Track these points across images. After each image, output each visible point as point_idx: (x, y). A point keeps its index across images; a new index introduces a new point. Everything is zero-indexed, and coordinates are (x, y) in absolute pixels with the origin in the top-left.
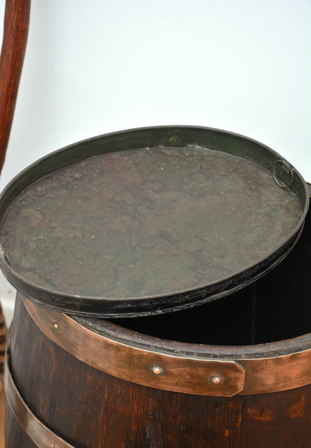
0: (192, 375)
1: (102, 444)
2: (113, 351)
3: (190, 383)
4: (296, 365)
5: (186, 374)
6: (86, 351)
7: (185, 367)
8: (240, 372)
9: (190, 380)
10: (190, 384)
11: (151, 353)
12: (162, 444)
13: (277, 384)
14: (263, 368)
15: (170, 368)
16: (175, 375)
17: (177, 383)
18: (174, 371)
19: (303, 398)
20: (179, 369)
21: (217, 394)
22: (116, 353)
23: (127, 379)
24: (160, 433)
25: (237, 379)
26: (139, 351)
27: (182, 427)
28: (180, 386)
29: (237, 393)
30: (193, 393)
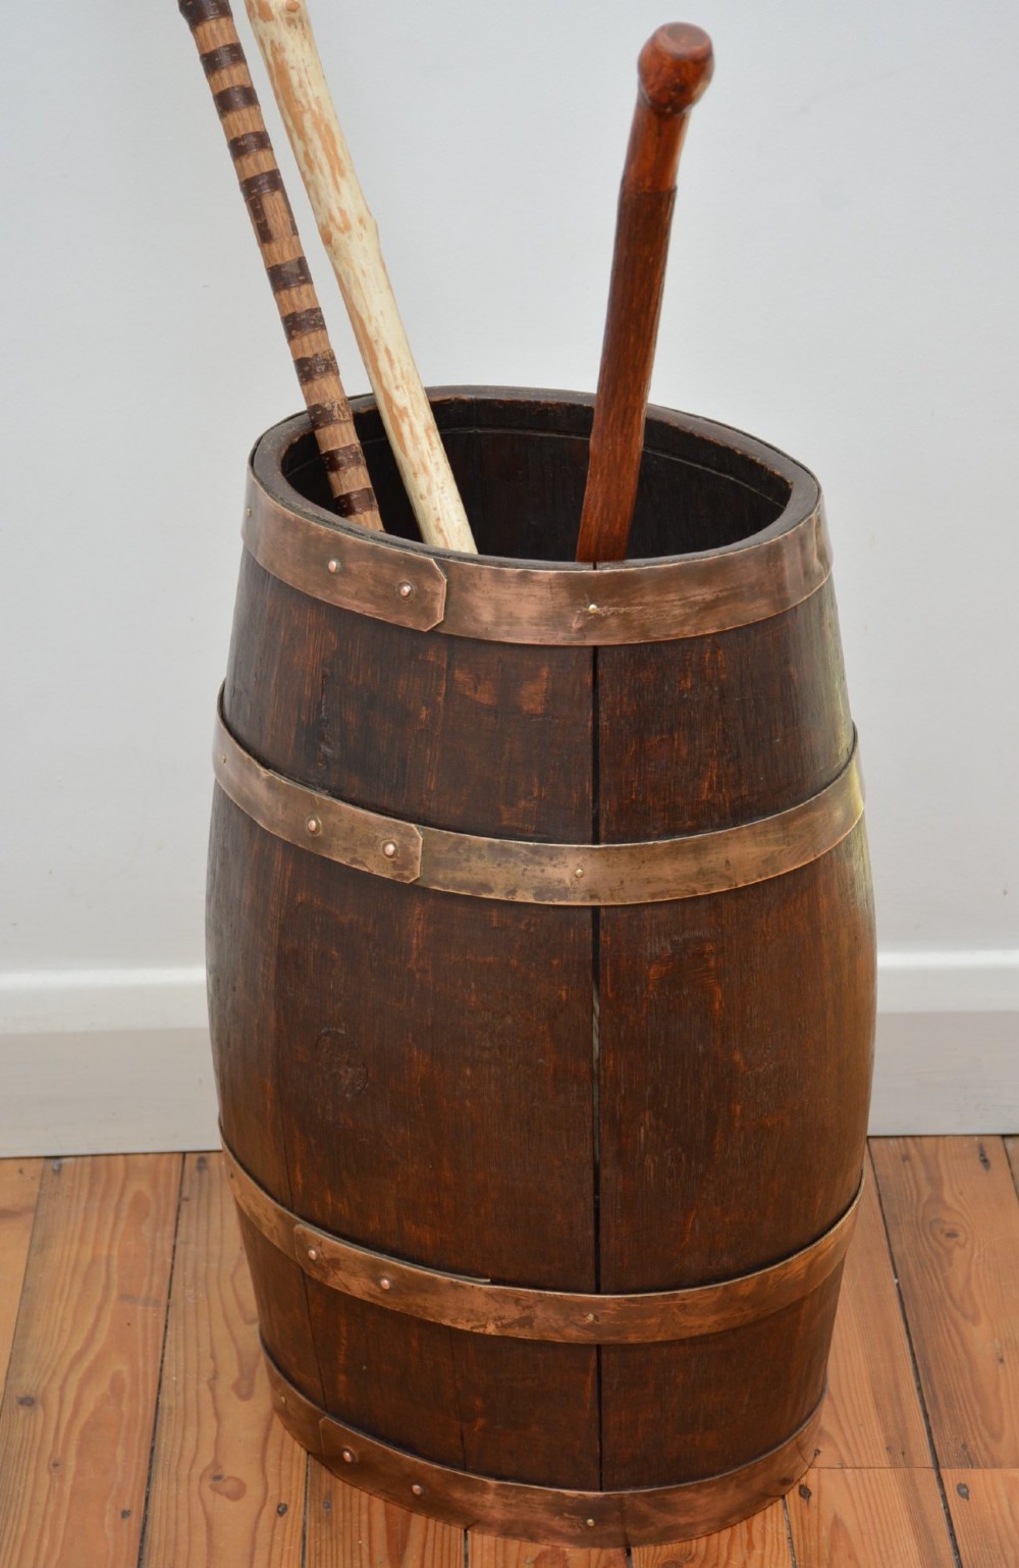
3: (374, 593)
4: (530, 596)
8: (439, 580)
9: (373, 588)
13: (497, 624)
19: (545, 674)
25: (434, 594)
29: (434, 625)
30: (377, 614)
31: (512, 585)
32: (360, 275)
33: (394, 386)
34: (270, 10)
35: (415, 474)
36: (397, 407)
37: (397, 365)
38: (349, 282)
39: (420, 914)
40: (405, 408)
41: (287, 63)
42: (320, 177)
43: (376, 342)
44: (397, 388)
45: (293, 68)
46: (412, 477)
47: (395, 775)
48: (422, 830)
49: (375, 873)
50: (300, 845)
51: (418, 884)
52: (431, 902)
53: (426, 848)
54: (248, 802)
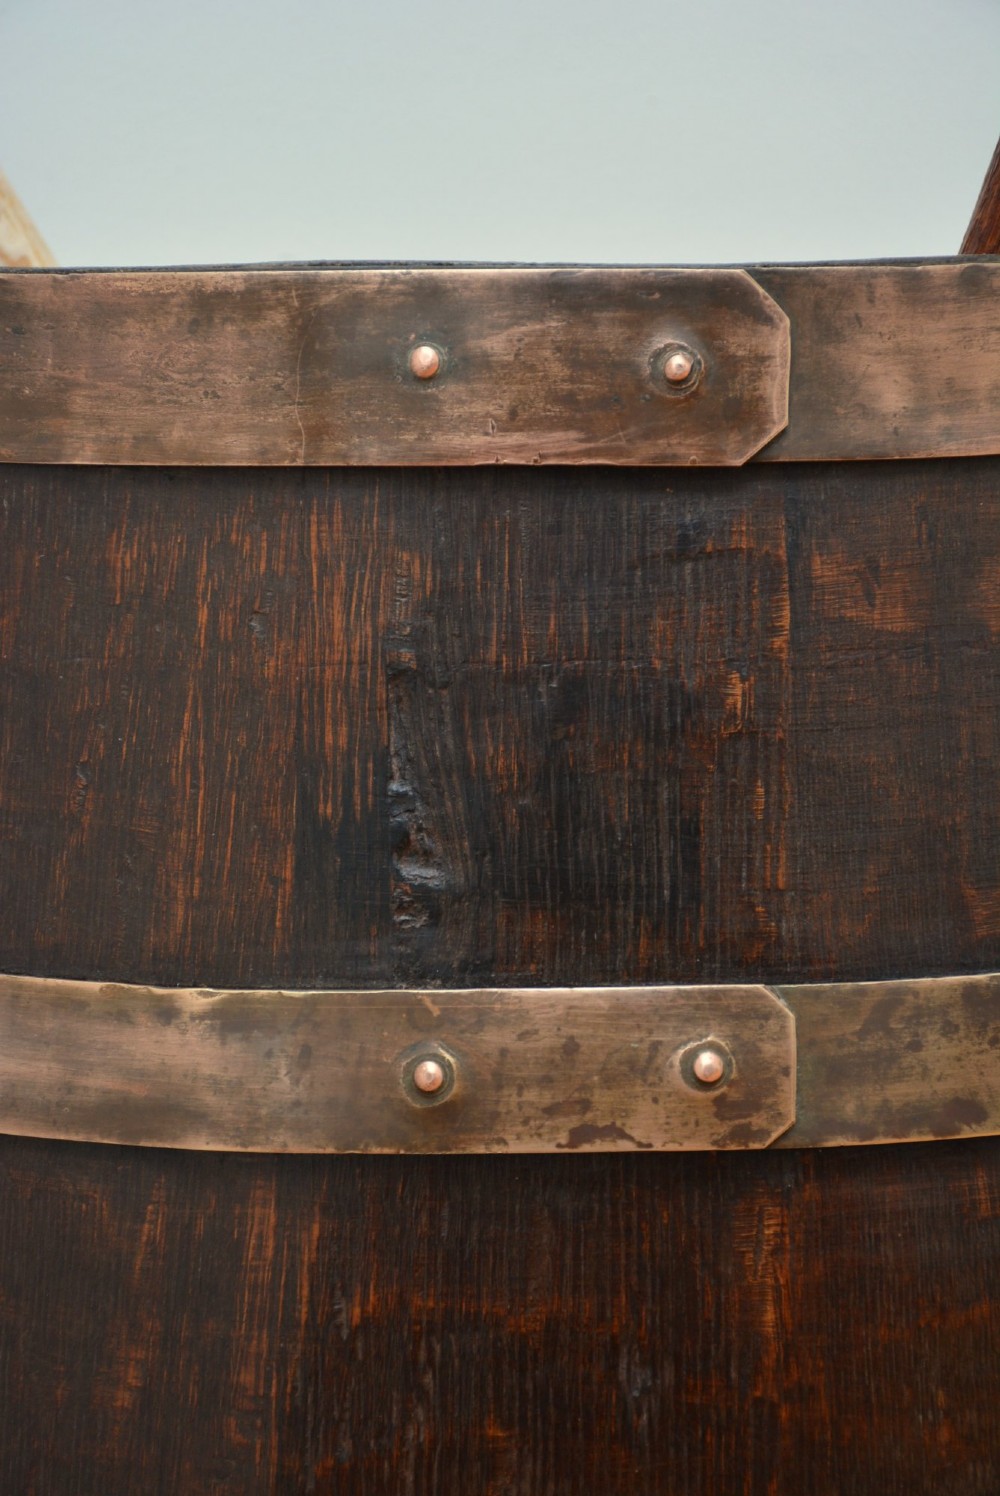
0: (575, 357)
1: (188, 901)
2: (229, 328)
3: (569, 399)
4: (988, 330)
5: (547, 353)
6: (108, 398)
7: (541, 320)
8: (768, 320)
9: (566, 386)
12: (460, 804)
13: (917, 414)
14: (858, 318)
15: (481, 336)
16: (504, 365)
17: (513, 414)
18: (496, 344)
20: (518, 330)
21: (682, 451)
22: (244, 334)
23: (295, 456)
24: (450, 743)
25: (762, 360)
26: (342, 280)
27: (542, 689)
28: (528, 426)
29: (765, 441)
30: (588, 453)
31: (950, 306)
39: (779, 1235)
47: (667, 878)
48: (785, 995)
49: (658, 1147)
50: (376, 1150)
51: (788, 1144)
52: (811, 1191)
53: (806, 1043)
54: (113, 1109)
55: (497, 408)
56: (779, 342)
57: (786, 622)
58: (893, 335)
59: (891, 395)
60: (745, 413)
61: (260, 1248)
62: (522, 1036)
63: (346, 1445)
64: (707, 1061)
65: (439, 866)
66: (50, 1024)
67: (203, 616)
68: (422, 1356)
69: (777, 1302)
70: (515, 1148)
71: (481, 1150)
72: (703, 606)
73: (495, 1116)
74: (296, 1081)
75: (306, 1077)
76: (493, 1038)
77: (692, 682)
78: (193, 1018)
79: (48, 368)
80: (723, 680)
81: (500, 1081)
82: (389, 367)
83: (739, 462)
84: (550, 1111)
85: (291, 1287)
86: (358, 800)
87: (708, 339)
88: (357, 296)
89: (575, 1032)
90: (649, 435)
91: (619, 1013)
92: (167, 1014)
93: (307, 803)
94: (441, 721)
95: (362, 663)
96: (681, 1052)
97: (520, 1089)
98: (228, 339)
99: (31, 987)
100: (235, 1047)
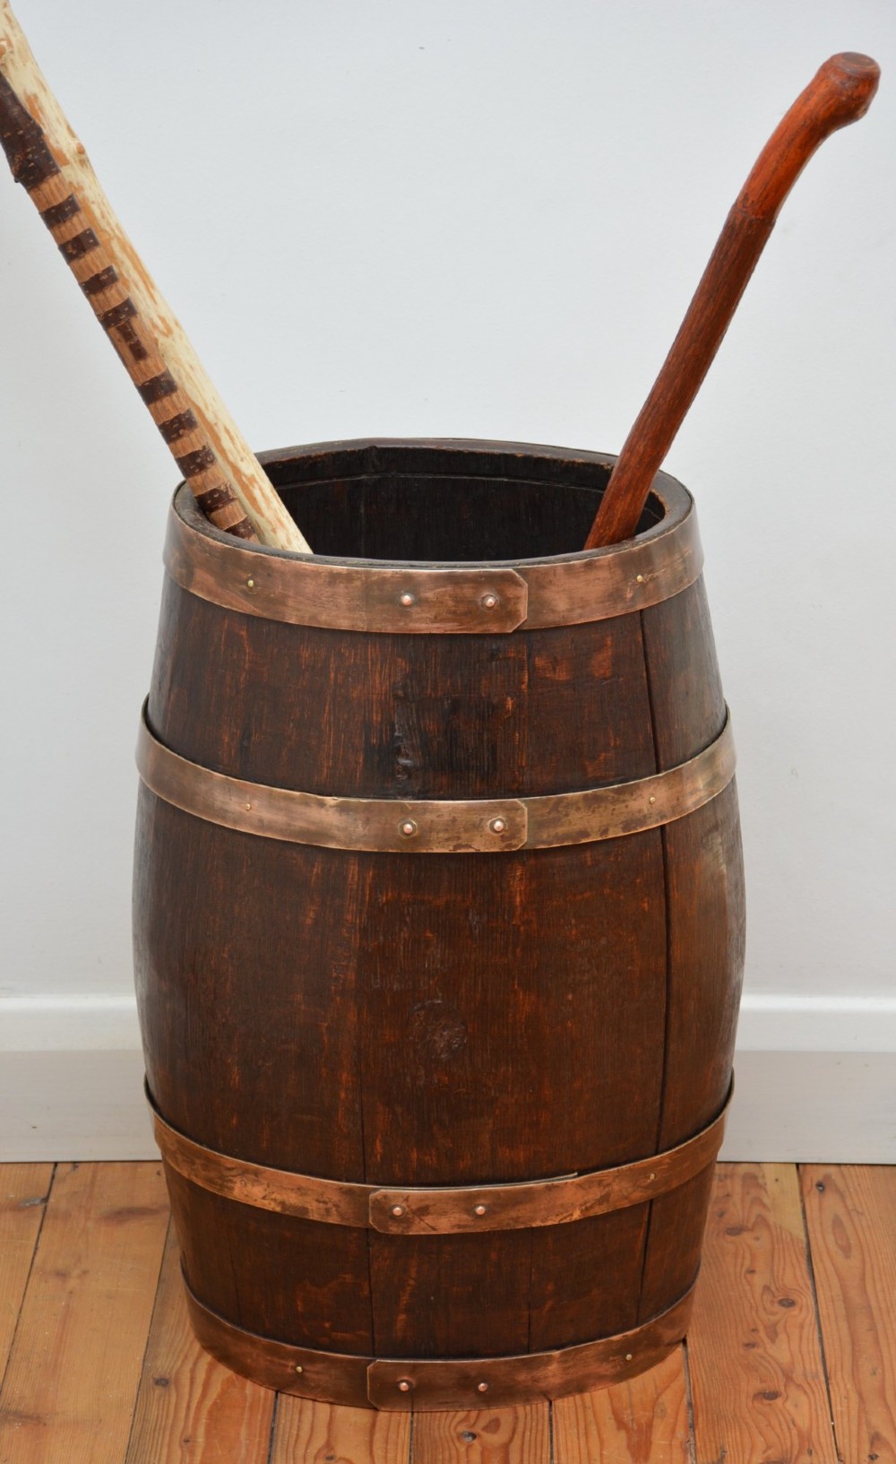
0: (458, 600)
1: (328, 767)
2: (342, 585)
3: (454, 613)
4: (595, 580)
5: (447, 598)
6: (300, 602)
7: (445, 587)
8: (520, 585)
9: (453, 608)
10: (455, 616)
11: (397, 573)
12: (418, 740)
13: (571, 610)
14: (551, 581)
15: (425, 592)
16: (433, 602)
17: (436, 617)
18: (430, 595)
19: (609, 643)
20: (437, 591)
21: (491, 629)
22: (346, 587)
23: (363, 628)
24: (415, 720)
25: (518, 598)
26: (379, 572)
27: (446, 703)
28: (442, 621)
29: (519, 624)
30: (460, 630)
31: (580, 574)
32: (189, 370)
33: (239, 459)
34: (64, 155)
35: (274, 530)
36: (246, 476)
37: (237, 441)
38: (180, 378)
39: (522, 875)
40: (253, 476)
41: (88, 199)
42: (137, 292)
43: (216, 424)
44: (242, 460)
45: (93, 202)
46: (272, 533)
47: (486, 763)
48: (525, 801)
49: (482, 851)
50: (390, 851)
51: (525, 848)
52: (532, 861)
53: (530, 816)
54: (303, 833)
55: (430, 615)
56: (524, 592)
57: (526, 680)
58: (562, 585)
59: (561, 605)
60: (512, 615)
61: (353, 878)
62: (438, 816)
63: (381, 938)
64: (498, 825)
65: (411, 759)
66: (282, 804)
67: (332, 675)
68: (406, 911)
69: (521, 895)
70: (436, 851)
71: (425, 851)
72: (499, 675)
73: (429, 841)
74: (364, 828)
75: (368, 828)
76: (429, 817)
77: (495, 700)
78: (331, 807)
79: (279, 589)
80: (506, 700)
81: (431, 830)
82: (394, 600)
83: (511, 631)
84: (447, 840)
85: (363, 891)
86: (384, 738)
87: (500, 593)
88: (384, 578)
89: (456, 815)
90: (480, 624)
91: (469, 810)
92: (322, 805)
93: (367, 738)
94: (412, 713)
95: (386, 694)
96: (490, 821)
97: (438, 833)
98: (341, 588)
99: (276, 792)
100: (344, 817)
